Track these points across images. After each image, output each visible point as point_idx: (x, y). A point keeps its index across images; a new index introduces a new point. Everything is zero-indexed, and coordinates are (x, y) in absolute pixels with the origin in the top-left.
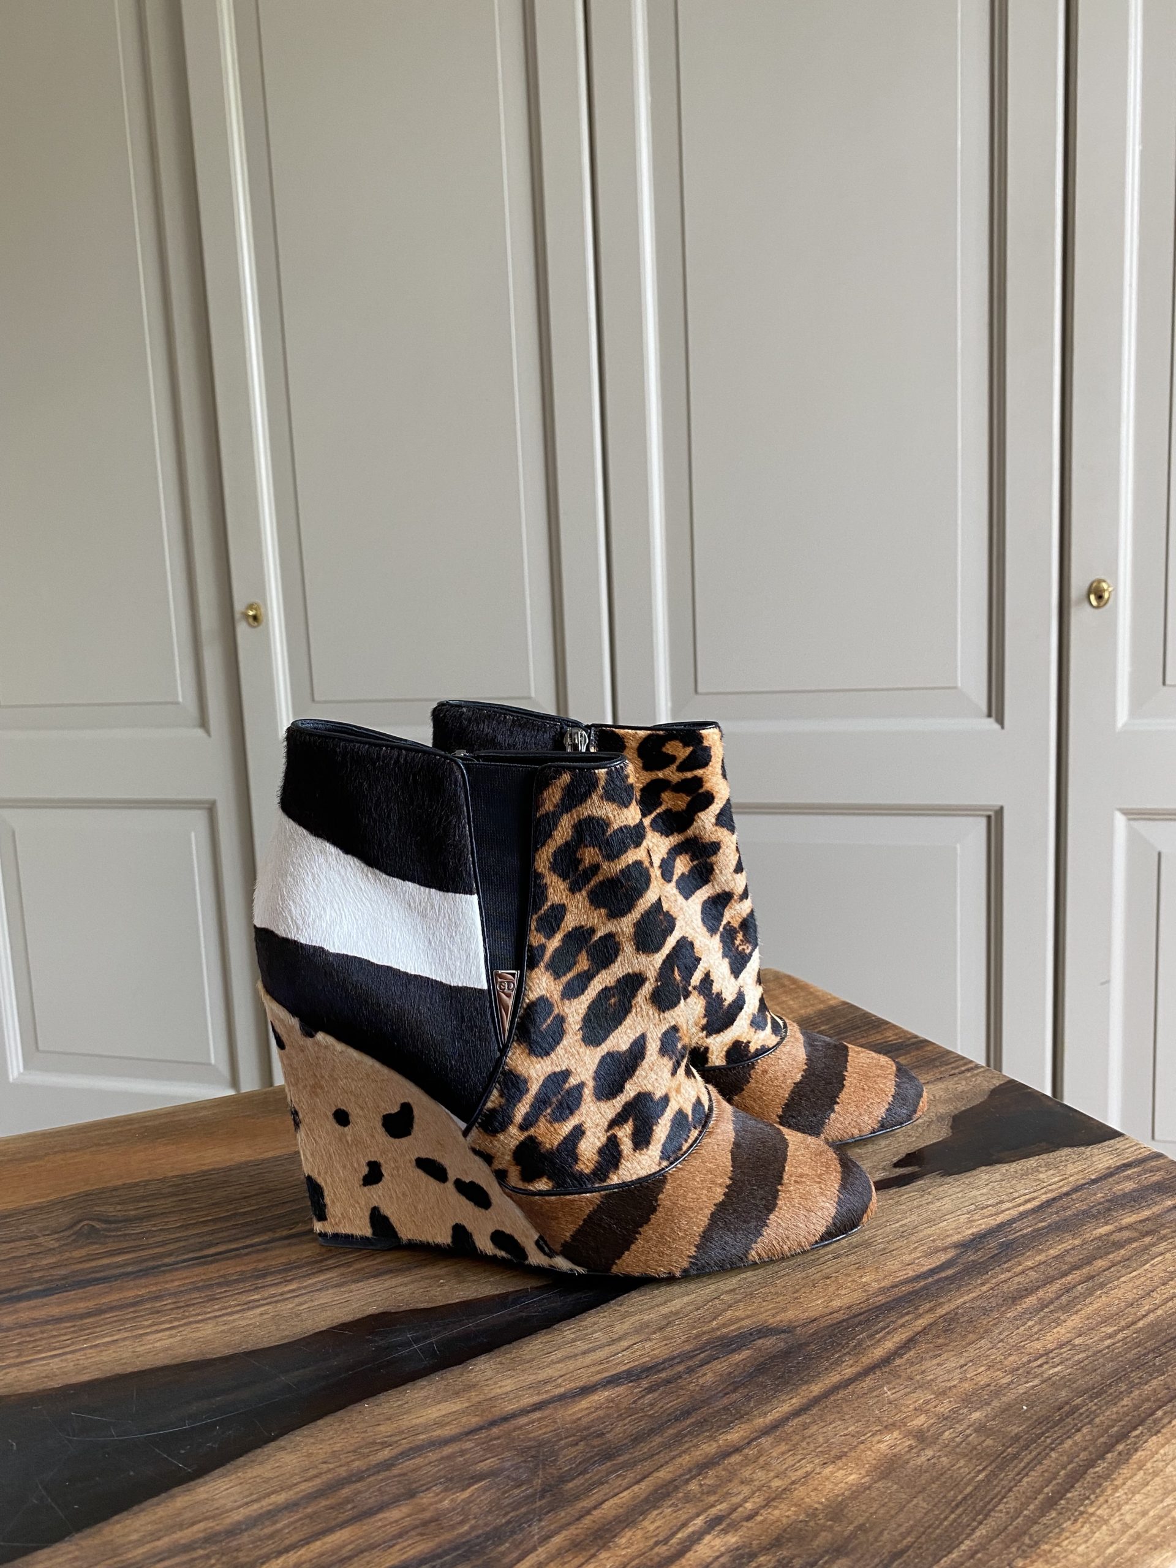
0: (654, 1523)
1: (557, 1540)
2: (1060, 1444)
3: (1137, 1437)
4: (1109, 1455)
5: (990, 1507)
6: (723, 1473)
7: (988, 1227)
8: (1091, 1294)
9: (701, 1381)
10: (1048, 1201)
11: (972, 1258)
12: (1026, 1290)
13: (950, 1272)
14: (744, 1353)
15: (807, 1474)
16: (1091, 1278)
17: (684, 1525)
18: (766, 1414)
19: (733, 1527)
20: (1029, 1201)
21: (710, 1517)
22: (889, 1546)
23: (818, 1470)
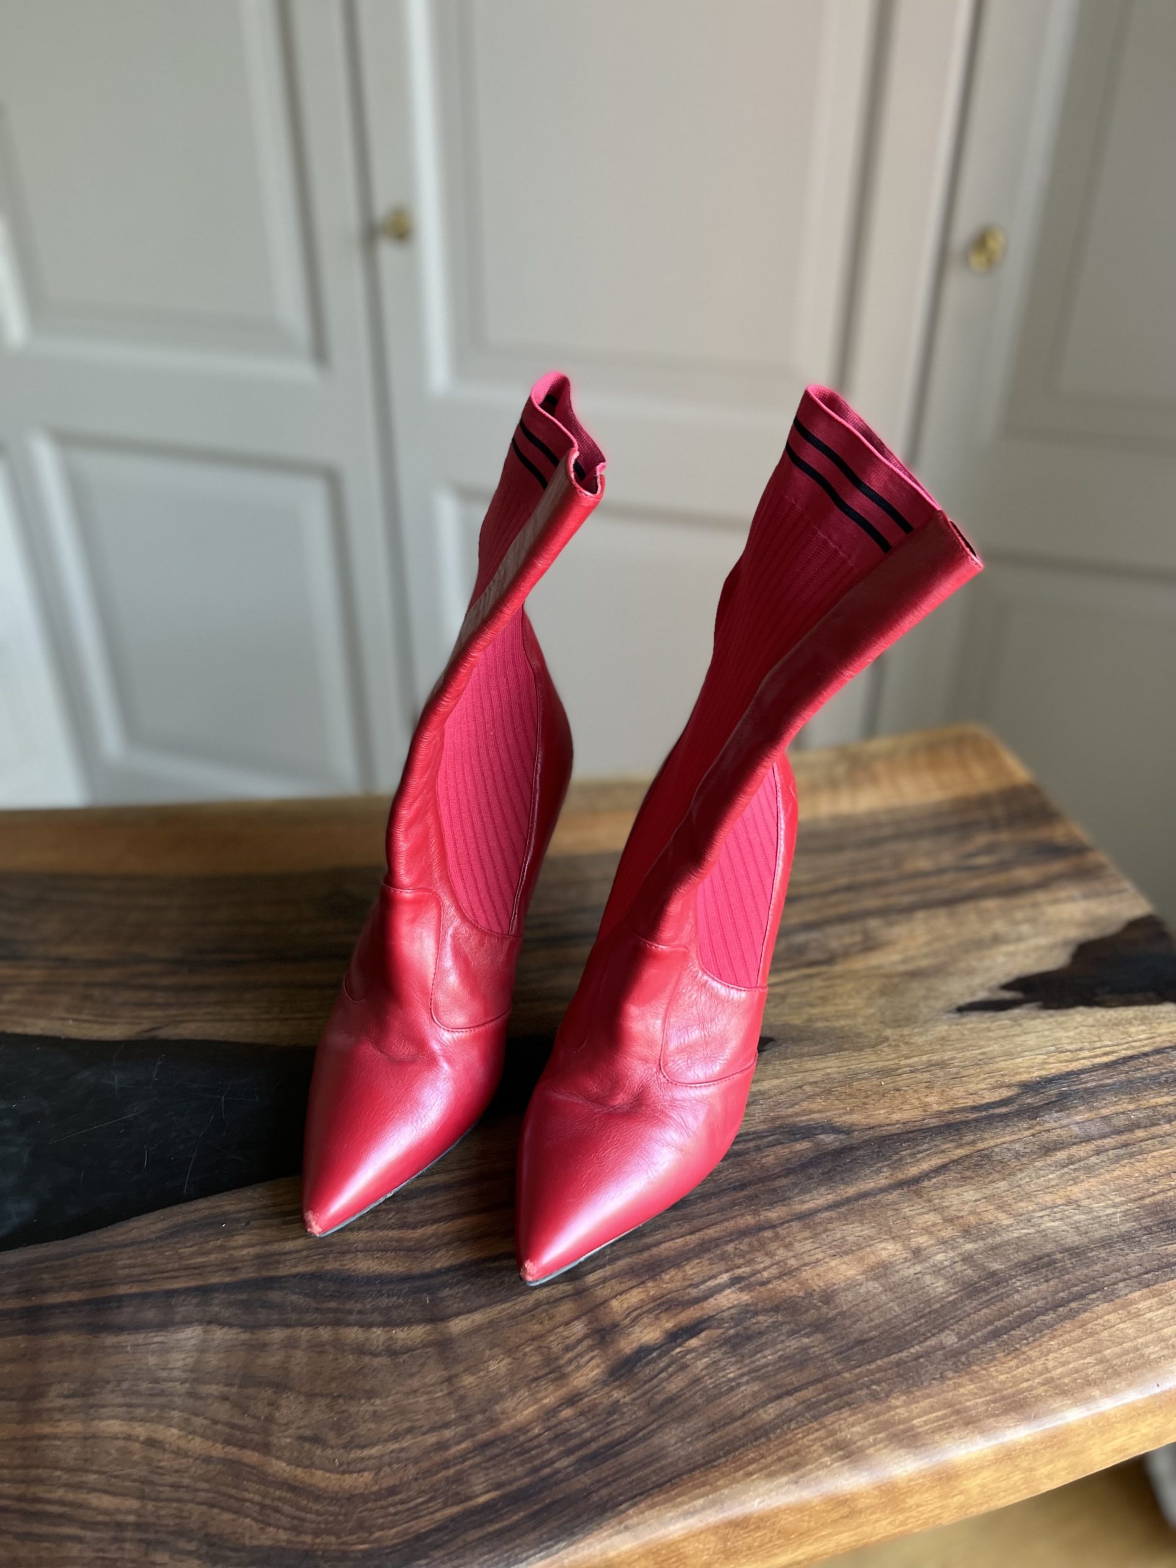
0: (692, 1269)
1: (621, 1264)
2: (1025, 1289)
3: (1093, 1299)
4: (1061, 1309)
5: (947, 1324)
6: (755, 1243)
7: (1058, 1073)
8: (1117, 1162)
9: (764, 1161)
10: (1124, 1058)
11: (1029, 1101)
12: (1063, 1143)
13: (1004, 1110)
14: (805, 1144)
15: (818, 1261)
16: (1125, 1145)
17: (714, 1277)
18: (804, 1202)
19: (749, 1288)
20: (1106, 1054)
21: (736, 1275)
22: (856, 1335)
23: (827, 1260)
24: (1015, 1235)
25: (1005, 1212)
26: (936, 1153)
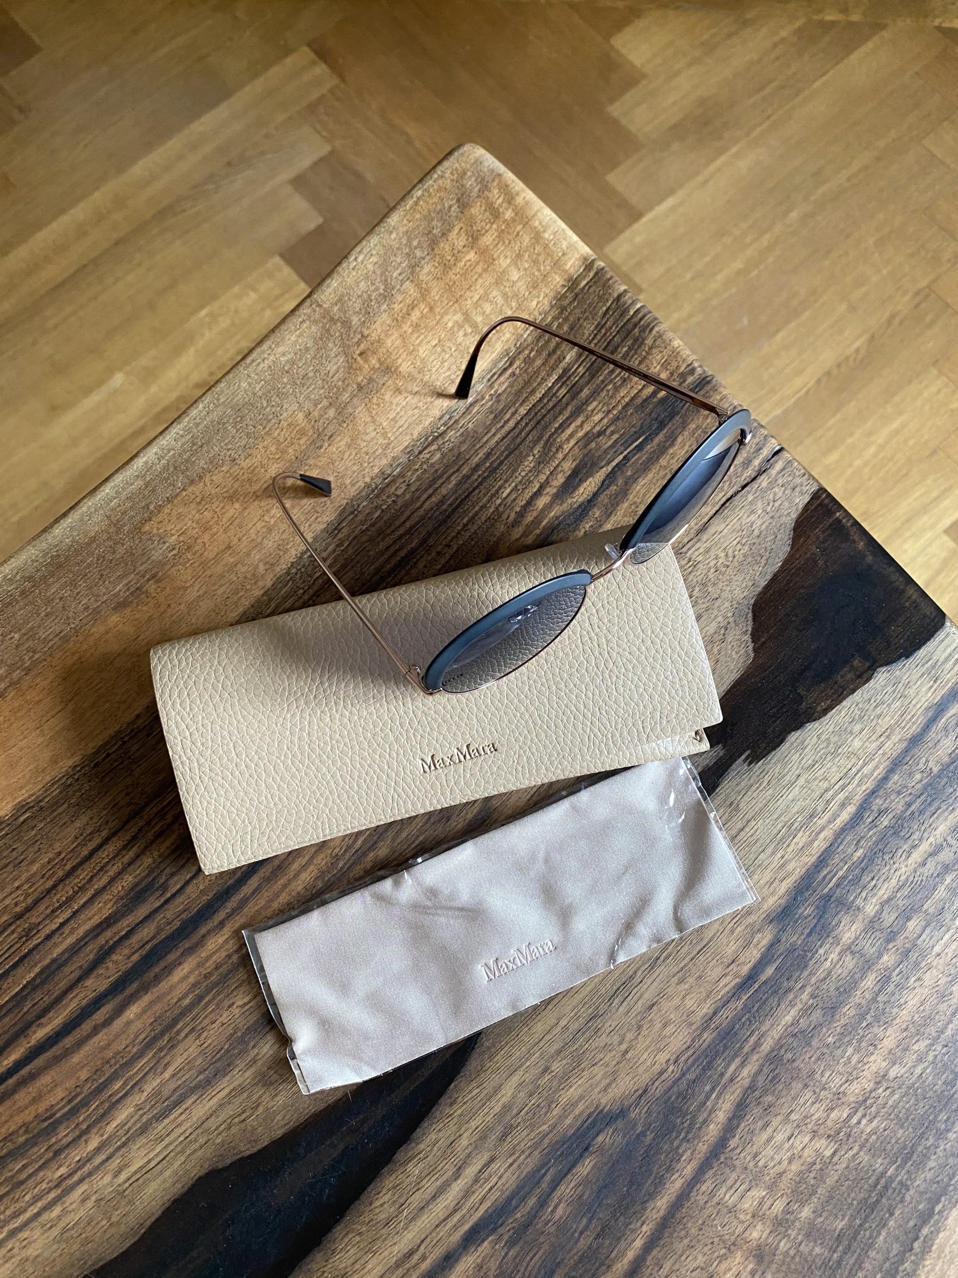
3: (941, 1211)
8: (905, 986)
9: (554, 1218)
10: (864, 801)
11: (790, 940)
12: (844, 990)
13: (769, 971)
16: (905, 954)
24: (844, 1165)
25: (822, 1136)
26: (725, 1087)
